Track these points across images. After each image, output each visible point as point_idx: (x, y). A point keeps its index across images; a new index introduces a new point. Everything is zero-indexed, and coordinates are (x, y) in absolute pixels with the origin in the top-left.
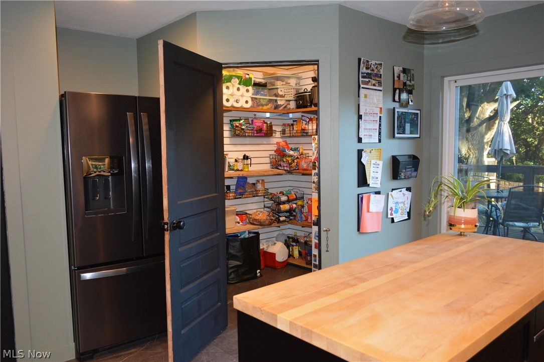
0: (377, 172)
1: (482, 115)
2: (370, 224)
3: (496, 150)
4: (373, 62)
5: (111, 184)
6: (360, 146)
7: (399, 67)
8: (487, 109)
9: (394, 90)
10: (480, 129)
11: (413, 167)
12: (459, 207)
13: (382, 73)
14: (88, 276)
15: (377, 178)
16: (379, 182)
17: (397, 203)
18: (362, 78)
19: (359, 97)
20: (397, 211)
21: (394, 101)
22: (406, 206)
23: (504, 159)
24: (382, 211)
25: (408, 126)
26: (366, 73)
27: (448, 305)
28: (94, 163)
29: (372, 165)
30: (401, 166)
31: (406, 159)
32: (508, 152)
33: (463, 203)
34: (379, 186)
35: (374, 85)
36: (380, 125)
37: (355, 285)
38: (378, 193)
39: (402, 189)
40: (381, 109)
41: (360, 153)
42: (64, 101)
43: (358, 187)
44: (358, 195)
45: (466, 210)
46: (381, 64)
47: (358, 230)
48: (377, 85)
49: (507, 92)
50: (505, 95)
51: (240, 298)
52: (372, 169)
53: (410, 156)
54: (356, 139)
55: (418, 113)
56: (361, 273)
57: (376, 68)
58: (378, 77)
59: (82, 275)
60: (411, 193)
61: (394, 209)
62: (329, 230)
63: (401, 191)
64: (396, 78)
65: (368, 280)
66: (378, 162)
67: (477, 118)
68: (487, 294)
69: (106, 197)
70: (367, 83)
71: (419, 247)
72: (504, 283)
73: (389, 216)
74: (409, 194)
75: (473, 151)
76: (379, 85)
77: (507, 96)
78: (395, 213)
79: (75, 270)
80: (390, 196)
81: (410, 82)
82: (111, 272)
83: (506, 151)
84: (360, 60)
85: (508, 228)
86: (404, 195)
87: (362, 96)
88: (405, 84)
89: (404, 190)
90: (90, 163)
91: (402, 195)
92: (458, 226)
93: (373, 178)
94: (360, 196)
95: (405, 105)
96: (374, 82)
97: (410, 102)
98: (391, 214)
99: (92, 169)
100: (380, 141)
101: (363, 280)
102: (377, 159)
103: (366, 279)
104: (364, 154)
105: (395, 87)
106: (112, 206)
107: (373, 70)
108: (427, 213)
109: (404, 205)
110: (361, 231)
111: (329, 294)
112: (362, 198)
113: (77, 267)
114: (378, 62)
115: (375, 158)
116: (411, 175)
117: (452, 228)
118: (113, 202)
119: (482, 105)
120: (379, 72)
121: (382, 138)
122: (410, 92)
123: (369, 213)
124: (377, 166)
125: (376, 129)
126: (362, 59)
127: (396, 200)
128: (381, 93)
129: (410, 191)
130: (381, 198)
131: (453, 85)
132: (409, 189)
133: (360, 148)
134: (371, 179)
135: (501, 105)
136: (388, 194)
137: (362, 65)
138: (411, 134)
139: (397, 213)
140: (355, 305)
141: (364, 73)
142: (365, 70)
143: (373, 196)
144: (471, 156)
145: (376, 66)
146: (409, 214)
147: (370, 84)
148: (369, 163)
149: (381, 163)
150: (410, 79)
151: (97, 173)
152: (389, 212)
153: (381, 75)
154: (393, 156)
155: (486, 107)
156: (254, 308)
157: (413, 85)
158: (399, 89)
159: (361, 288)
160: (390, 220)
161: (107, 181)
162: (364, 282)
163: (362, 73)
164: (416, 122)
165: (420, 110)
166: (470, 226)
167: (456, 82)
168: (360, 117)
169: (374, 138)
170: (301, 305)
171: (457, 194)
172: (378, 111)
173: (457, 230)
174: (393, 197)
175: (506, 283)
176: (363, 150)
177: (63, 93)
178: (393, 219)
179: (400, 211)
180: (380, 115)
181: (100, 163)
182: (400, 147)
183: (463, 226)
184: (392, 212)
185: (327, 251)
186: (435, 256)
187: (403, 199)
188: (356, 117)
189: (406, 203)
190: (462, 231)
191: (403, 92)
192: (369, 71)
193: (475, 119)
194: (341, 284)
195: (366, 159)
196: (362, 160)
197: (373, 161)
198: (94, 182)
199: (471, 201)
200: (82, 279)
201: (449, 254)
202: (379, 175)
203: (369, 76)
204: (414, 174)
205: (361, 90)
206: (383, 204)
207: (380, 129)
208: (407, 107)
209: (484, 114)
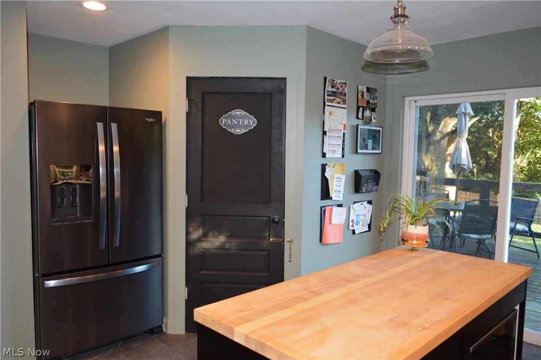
0: (340, 186)
1: (444, 130)
2: (332, 235)
3: (454, 165)
4: (339, 81)
5: (78, 192)
6: (324, 161)
7: (363, 86)
8: (450, 123)
9: (358, 108)
10: (443, 142)
11: (374, 182)
12: (411, 224)
13: (346, 91)
14: (52, 283)
15: (340, 191)
16: (341, 196)
17: (358, 215)
18: (327, 96)
19: (324, 114)
20: (358, 223)
21: (358, 118)
22: (367, 218)
23: (461, 173)
24: (344, 223)
25: (370, 143)
26: (332, 92)
27: (391, 320)
28: (61, 170)
29: (335, 179)
30: (363, 180)
31: (368, 173)
32: (466, 167)
33: (415, 220)
34: (341, 199)
35: (339, 103)
36: (344, 141)
37: (309, 299)
38: (340, 206)
39: (363, 202)
40: (345, 125)
41: (324, 167)
42: (33, 109)
43: (322, 200)
44: (321, 207)
45: (417, 227)
46: (346, 83)
47: (321, 241)
48: (342, 103)
49: (465, 110)
50: (464, 113)
51: (201, 312)
52: (335, 183)
53: (371, 171)
54: (321, 154)
55: (380, 130)
56: (316, 287)
57: (341, 87)
58: (343, 95)
59: (46, 282)
60: (371, 206)
61: (355, 221)
62: (292, 241)
63: (362, 204)
64: (360, 97)
65: (322, 295)
66: (341, 176)
67: (440, 132)
68: (428, 310)
69: (73, 205)
70: (332, 101)
71: (373, 261)
72: (444, 299)
73: (351, 228)
74: (370, 207)
75: (435, 163)
76: (343, 103)
77: (465, 114)
78: (356, 225)
79: (40, 277)
80: (351, 209)
81: (374, 100)
82: (75, 280)
83: (463, 166)
84: (325, 79)
85: (464, 240)
86: (365, 208)
87: (327, 113)
88: (368, 102)
89: (365, 203)
90: (57, 170)
91: (364, 208)
92: (410, 242)
93: (336, 191)
94: (323, 208)
95: (368, 122)
96: (338, 100)
97: (373, 119)
98: (353, 226)
99: (59, 176)
100: (343, 156)
101: (317, 294)
102: (340, 173)
103: (320, 293)
104: (327, 169)
105: (359, 105)
106: (78, 213)
107: (338, 89)
108: (382, 229)
109: (365, 217)
110: (323, 242)
111: (284, 308)
112: (325, 211)
113: (40, 274)
114: (342, 81)
115: (338, 172)
116: (372, 188)
117: (405, 243)
118: (80, 209)
119: (444, 120)
120: (344, 90)
121: (345, 154)
122: (373, 110)
123: (331, 225)
124: (340, 180)
125: (340, 145)
126: (328, 78)
127: (357, 213)
128: (345, 111)
129: (371, 204)
130: (343, 210)
131: (413, 105)
132: (370, 202)
133: (324, 163)
134: (334, 192)
135: (460, 122)
136: (350, 207)
137: (327, 84)
138: (373, 149)
139: (358, 225)
140: (307, 319)
141: (329, 92)
142: (330, 89)
143: (335, 209)
144: (434, 168)
145: (340, 85)
146: (369, 226)
147: (335, 101)
148: (333, 177)
149: (344, 177)
150: (374, 98)
151: (65, 181)
152: (351, 224)
153: (345, 93)
154: (355, 171)
155: (449, 121)
156: (213, 321)
157: (376, 104)
158: (363, 107)
159: (315, 302)
160: (352, 232)
161: (75, 190)
162: (318, 296)
163: (328, 92)
164: (378, 138)
165: (382, 127)
166: (421, 242)
167: (416, 102)
168: (324, 133)
169: (338, 154)
170: (257, 319)
171: (410, 212)
172: (342, 127)
173: (410, 245)
174: (354, 210)
175: (447, 299)
176: (326, 165)
177: (33, 101)
178: (354, 230)
179: (361, 223)
180: (344, 132)
181: (68, 171)
182: (362, 163)
183: (415, 242)
184: (353, 224)
185: (290, 261)
186: (386, 270)
187: (364, 212)
188: (321, 133)
189: (367, 215)
190: (414, 246)
191: (366, 110)
192: (334, 90)
193: (438, 133)
194: (296, 298)
195: (330, 173)
196: (326, 174)
197: (336, 176)
198: (62, 190)
199: (423, 218)
200: (46, 287)
201: (399, 269)
202: (342, 189)
203: (334, 94)
204: (375, 188)
205: (326, 107)
206: (344, 216)
207: (343, 144)
208: (370, 124)
209: (446, 128)
